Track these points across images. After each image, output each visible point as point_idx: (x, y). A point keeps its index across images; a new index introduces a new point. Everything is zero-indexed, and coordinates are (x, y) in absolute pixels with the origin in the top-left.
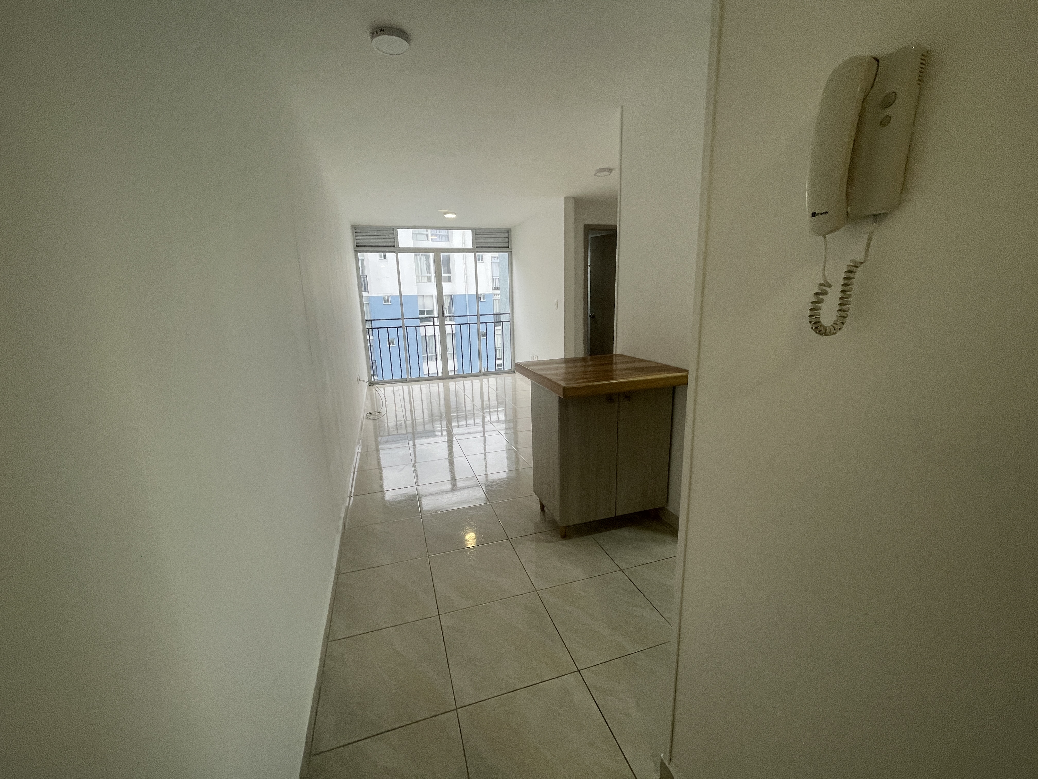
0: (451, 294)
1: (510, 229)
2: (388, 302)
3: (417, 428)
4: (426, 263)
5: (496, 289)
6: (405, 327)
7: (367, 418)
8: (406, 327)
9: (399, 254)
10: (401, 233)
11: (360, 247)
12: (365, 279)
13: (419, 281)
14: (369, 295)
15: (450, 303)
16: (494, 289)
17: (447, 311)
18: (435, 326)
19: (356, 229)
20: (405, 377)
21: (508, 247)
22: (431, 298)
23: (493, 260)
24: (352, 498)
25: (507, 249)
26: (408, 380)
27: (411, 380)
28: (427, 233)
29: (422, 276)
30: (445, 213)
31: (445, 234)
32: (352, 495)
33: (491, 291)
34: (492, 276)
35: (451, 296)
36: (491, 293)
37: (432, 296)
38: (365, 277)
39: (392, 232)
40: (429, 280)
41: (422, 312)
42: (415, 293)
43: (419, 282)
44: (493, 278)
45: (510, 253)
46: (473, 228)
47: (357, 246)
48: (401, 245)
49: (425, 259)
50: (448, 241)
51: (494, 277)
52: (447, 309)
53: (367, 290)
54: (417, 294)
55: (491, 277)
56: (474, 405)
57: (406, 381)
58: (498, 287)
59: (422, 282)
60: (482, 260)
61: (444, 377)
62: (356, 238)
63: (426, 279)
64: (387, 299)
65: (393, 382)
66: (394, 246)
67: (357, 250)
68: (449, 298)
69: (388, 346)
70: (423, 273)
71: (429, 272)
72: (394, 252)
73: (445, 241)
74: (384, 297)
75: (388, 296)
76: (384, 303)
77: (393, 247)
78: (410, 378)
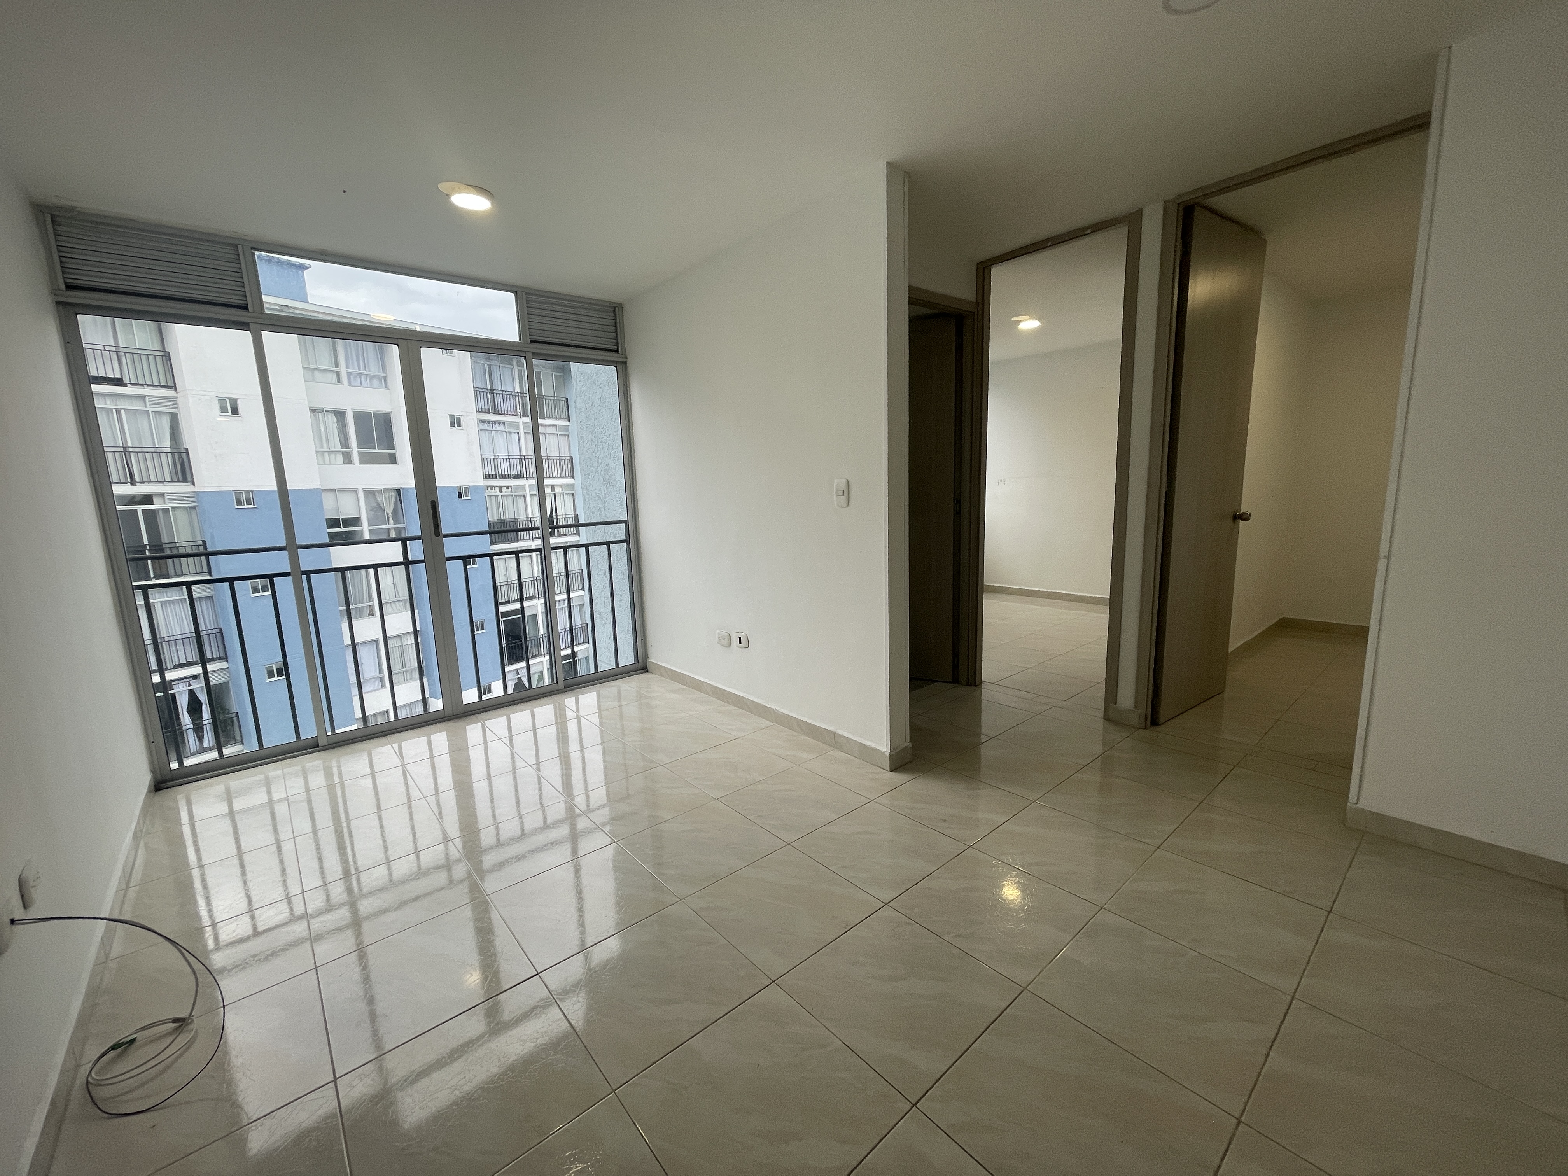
0: (397, 486)
1: (621, 306)
2: (249, 503)
3: (364, 877)
4: (338, 428)
5: (489, 478)
6: (304, 573)
8: (308, 573)
13: (324, 461)
15: (396, 502)
16: (486, 478)
17: (391, 519)
20: (309, 732)
21: (617, 351)
22: (354, 494)
23: (482, 427)
25: (615, 354)
26: (322, 742)
27: (335, 739)
28: (337, 369)
29: (329, 453)
31: (377, 373)
33: (481, 482)
34: (482, 455)
35: (398, 491)
36: (482, 484)
37: (356, 491)
40: (347, 461)
41: (333, 523)
42: (316, 485)
43: (325, 464)
44: (483, 459)
45: (622, 366)
47: (69, 287)
49: (335, 420)
50: (386, 387)
51: (483, 457)
52: (390, 515)
53: (189, 479)
54: (320, 487)
55: (480, 456)
57: (313, 746)
58: (494, 473)
59: (330, 464)
60: (459, 425)
61: (448, 712)
63: (340, 458)
64: (245, 498)
66: (245, 308)
68: (394, 494)
70: (332, 444)
71: (345, 443)
72: (242, 325)
73: (379, 387)
75: (247, 492)
78: (329, 733)
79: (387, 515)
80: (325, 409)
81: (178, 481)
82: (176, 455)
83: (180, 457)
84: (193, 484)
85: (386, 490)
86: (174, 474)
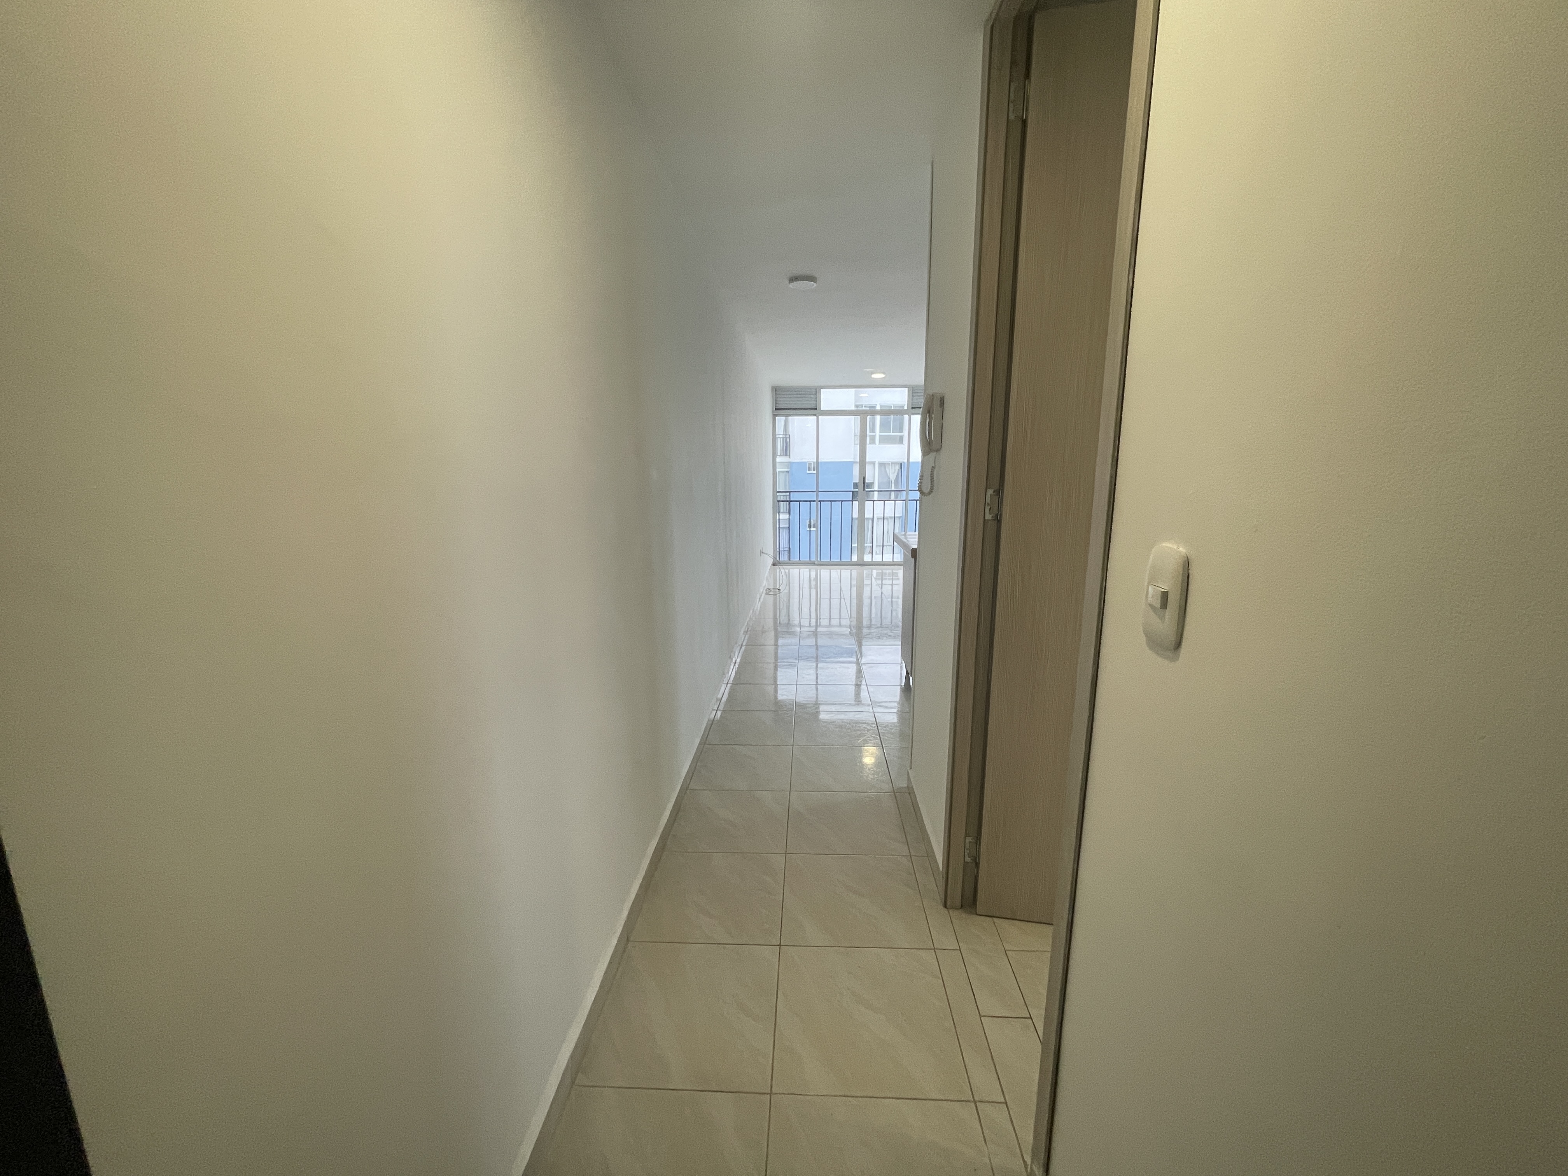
2: (814, 469)
7: (767, 594)
9: (820, 417)
10: (825, 394)
11: (778, 410)
12: (788, 440)
14: (791, 460)
15: (898, 472)
17: (893, 485)
18: (851, 502)
19: (776, 390)
20: (813, 559)
22: (872, 465)
24: (743, 648)
26: (816, 563)
27: (820, 563)
30: (872, 373)
32: (744, 644)
38: (788, 436)
39: (815, 392)
46: (910, 385)
47: (776, 409)
48: (824, 407)
52: (893, 481)
53: (788, 454)
56: (882, 593)
57: (814, 564)
61: (859, 563)
62: (776, 401)
64: (804, 466)
65: (800, 563)
66: (816, 409)
67: (776, 413)
69: (809, 529)
72: (815, 415)
74: (810, 464)
75: (805, 462)
76: (808, 472)
77: (813, 409)
78: (819, 560)
79: (891, 482)
80: (864, 405)
81: (783, 456)
82: (785, 439)
83: (786, 441)
84: (790, 457)
85: (893, 463)
86: (782, 452)
